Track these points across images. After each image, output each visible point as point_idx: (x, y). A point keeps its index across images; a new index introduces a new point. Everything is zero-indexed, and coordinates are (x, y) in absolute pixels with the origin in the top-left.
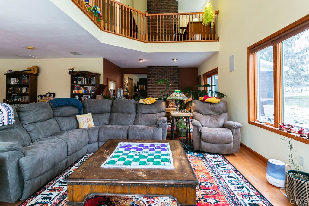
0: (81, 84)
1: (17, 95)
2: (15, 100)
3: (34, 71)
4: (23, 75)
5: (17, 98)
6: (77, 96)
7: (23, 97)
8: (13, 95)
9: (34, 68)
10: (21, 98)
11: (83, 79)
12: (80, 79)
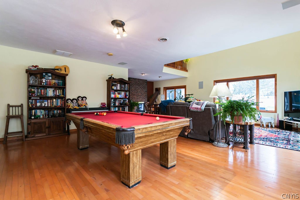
0: (116, 89)
1: (39, 98)
2: (38, 104)
3: (66, 72)
4: (44, 74)
5: (41, 103)
6: (112, 100)
7: (49, 100)
8: (32, 98)
9: (65, 68)
10: (46, 103)
11: (117, 85)
12: (115, 85)
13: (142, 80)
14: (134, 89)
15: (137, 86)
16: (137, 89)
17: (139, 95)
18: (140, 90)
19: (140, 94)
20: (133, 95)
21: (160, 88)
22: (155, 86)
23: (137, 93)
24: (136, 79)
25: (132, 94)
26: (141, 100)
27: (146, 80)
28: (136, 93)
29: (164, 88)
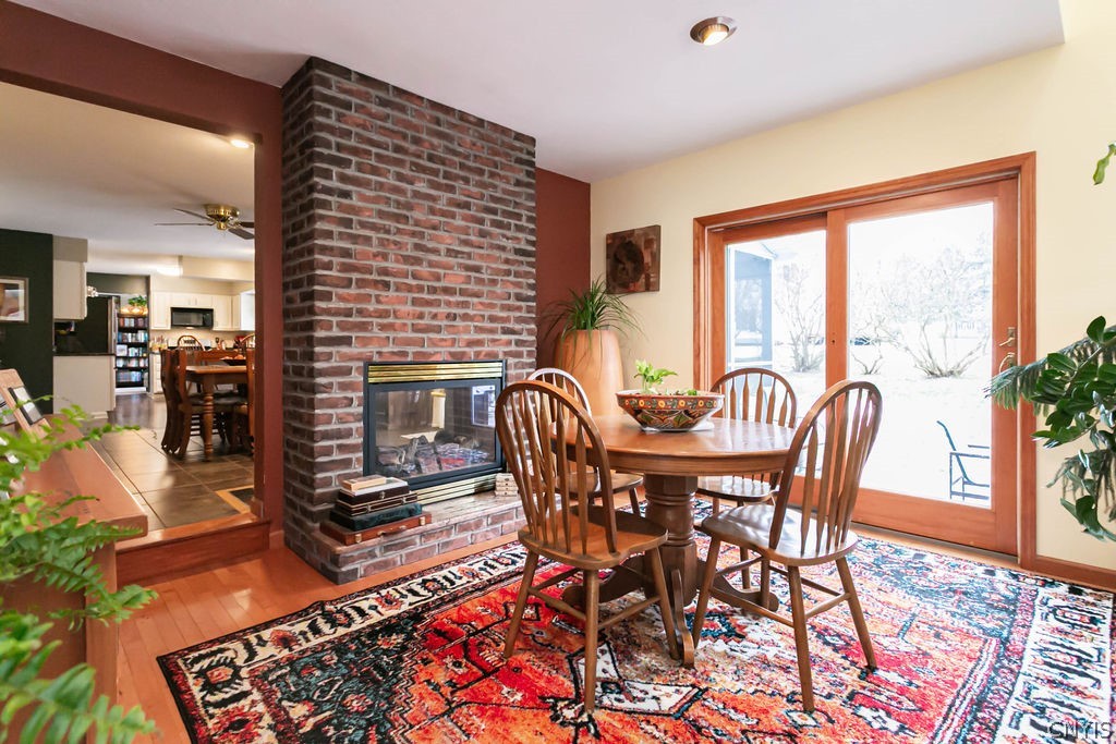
13: (480, 122)
14: (381, 214)
15: (422, 187)
16: (417, 215)
17: (446, 291)
18: (450, 229)
19: (456, 278)
20: (362, 283)
21: (656, 229)
22: (607, 221)
23: (418, 261)
24: (400, 92)
25: (346, 268)
26: (470, 343)
27: (519, 137)
28: (407, 259)
29: (701, 222)
